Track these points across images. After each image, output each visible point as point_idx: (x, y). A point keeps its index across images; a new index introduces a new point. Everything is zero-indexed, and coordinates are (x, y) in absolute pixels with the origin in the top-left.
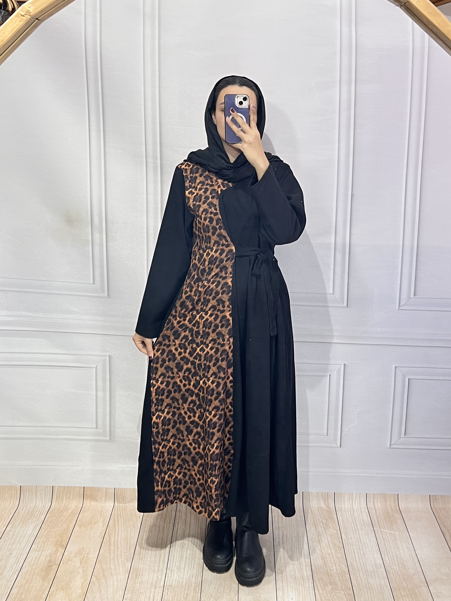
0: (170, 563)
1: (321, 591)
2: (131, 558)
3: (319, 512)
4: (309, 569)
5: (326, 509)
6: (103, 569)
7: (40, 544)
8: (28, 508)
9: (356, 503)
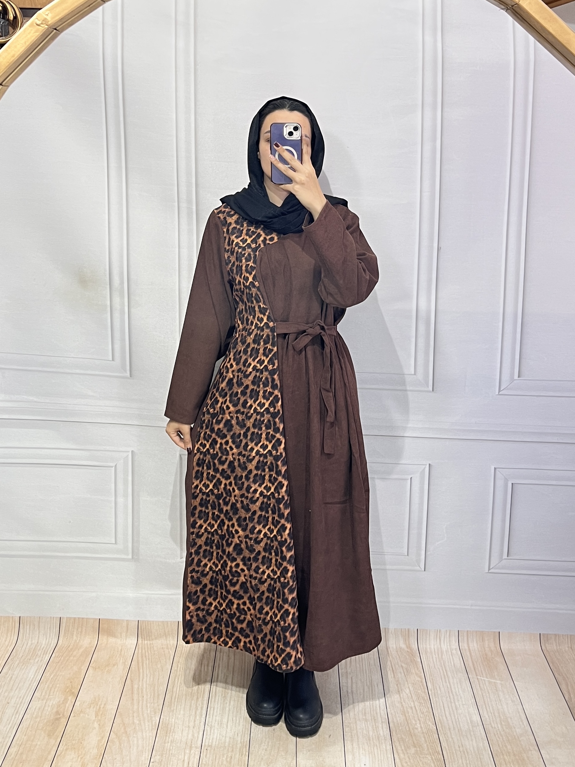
0: (209, 717)
1: (402, 755)
2: (159, 709)
3: (398, 653)
4: (386, 726)
5: (406, 649)
6: (124, 724)
7: (44, 692)
8: (29, 645)
9: (446, 643)
